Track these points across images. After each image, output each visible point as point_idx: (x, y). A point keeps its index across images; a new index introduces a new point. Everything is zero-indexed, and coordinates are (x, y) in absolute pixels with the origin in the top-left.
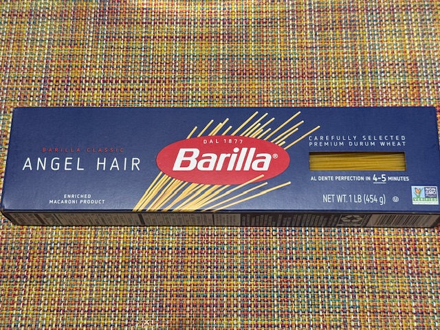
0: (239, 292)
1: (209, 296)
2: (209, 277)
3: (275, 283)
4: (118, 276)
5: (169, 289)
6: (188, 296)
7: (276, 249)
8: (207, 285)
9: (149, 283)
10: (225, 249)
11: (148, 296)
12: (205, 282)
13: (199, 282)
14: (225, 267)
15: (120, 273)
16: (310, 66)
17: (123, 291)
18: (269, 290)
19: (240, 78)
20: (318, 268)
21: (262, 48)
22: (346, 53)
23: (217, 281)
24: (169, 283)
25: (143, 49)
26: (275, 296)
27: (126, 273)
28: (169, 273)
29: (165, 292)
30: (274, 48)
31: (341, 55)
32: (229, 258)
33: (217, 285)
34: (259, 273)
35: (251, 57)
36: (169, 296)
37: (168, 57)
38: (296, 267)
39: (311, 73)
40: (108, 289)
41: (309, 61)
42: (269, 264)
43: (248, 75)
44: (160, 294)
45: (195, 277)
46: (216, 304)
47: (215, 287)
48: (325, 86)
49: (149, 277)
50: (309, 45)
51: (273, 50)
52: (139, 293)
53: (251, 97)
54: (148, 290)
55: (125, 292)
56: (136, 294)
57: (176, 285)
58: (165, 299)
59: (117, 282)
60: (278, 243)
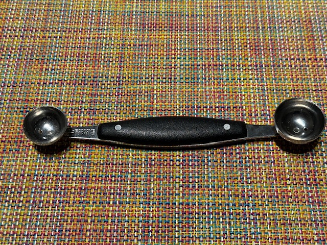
0: (141, 218)
1: (110, 221)
2: (111, 203)
3: (177, 210)
4: (20, 201)
5: (70, 215)
6: (89, 221)
7: (179, 177)
8: (109, 210)
9: (50, 208)
10: (129, 177)
11: (49, 220)
12: (107, 208)
13: (101, 208)
14: (128, 194)
15: (22, 198)
16: (214, 21)
17: (24, 215)
18: (170, 216)
19: (151, 30)
20: (220, 196)
21: (171, 7)
22: (248, 11)
23: (119, 207)
24: (71, 208)
25: (63, 6)
26: (177, 222)
27: (28, 199)
28: (72, 198)
29: (66, 217)
30: (182, 7)
31: (243, 13)
32: (132, 186)
33: (119, 211)
34: (161, 200)
35: (161, 13)
36: (69, 221)
37: (86, 12)
38: (198, 195)
39: (216, 27)
40: (9, 214)
41: (214, 18)
42: (171, 192)
43: (157, 28)
44: (61, 219)
45: (98, 203)
46: (117, 229)
47: (117, 213)
48: (228, 37)
49: (51, 202)
50: (214, 5)
51: (181, 9)
52: (39, 217)
53: (160, 46)
54: (49, 215)
55: (25, 217)
56: (37, 219)
57: (78, 210)
58: (65, 224)
59: (19, 207)
60: (181, 172)
